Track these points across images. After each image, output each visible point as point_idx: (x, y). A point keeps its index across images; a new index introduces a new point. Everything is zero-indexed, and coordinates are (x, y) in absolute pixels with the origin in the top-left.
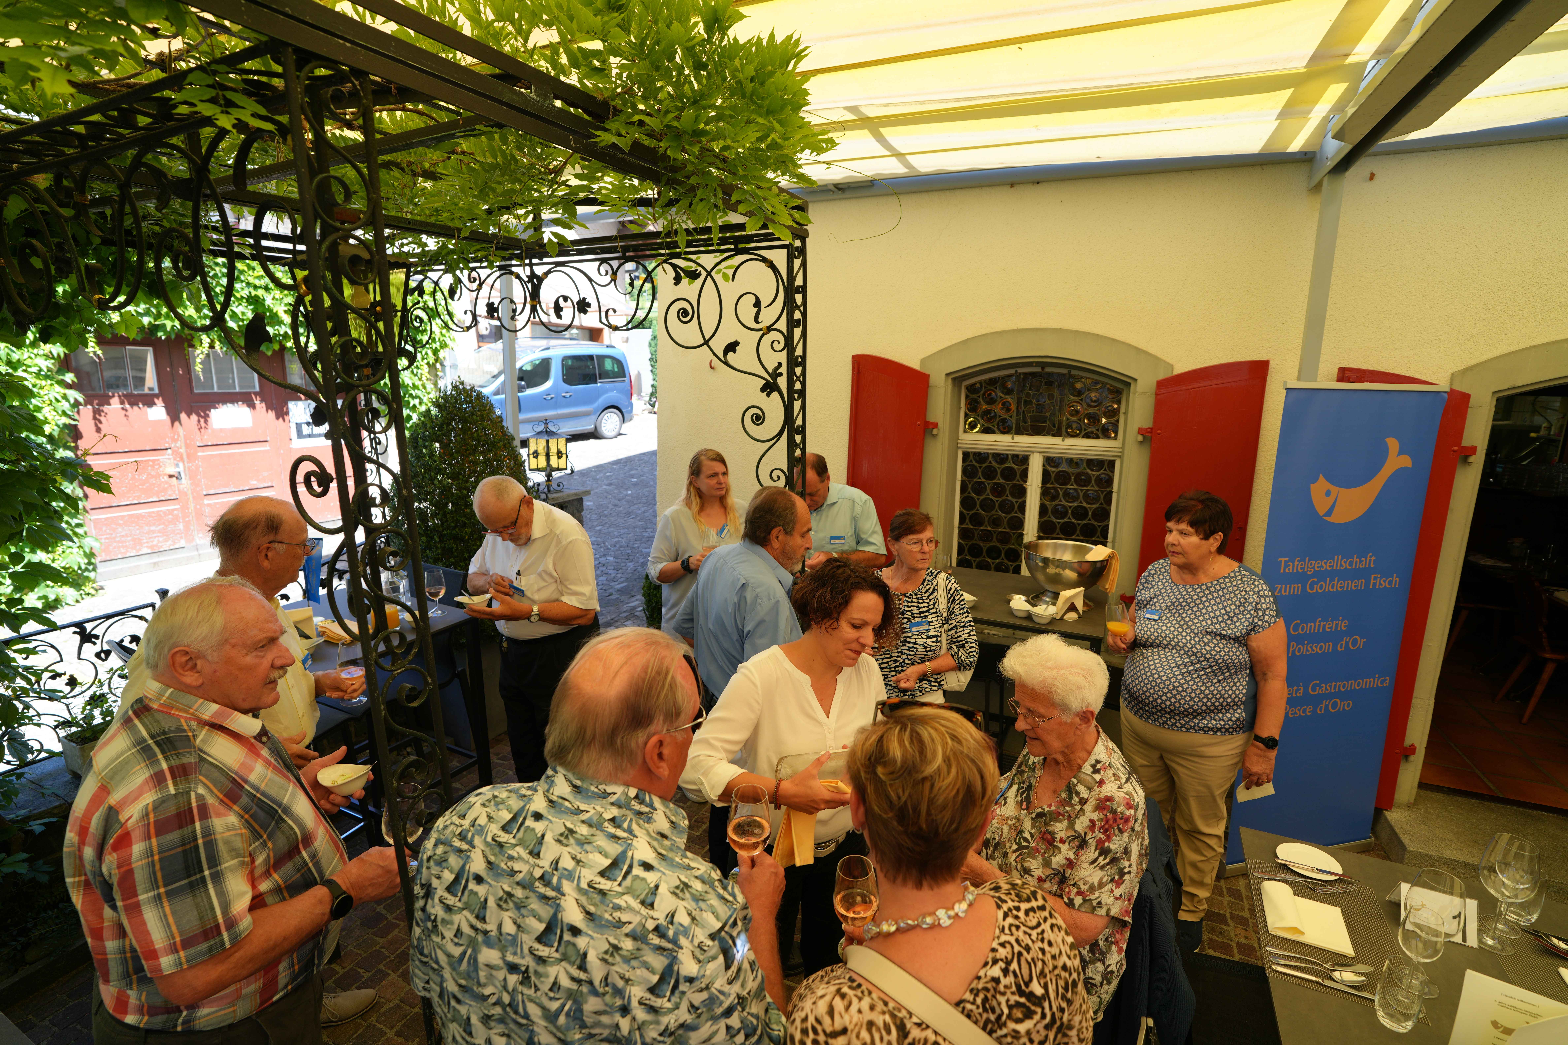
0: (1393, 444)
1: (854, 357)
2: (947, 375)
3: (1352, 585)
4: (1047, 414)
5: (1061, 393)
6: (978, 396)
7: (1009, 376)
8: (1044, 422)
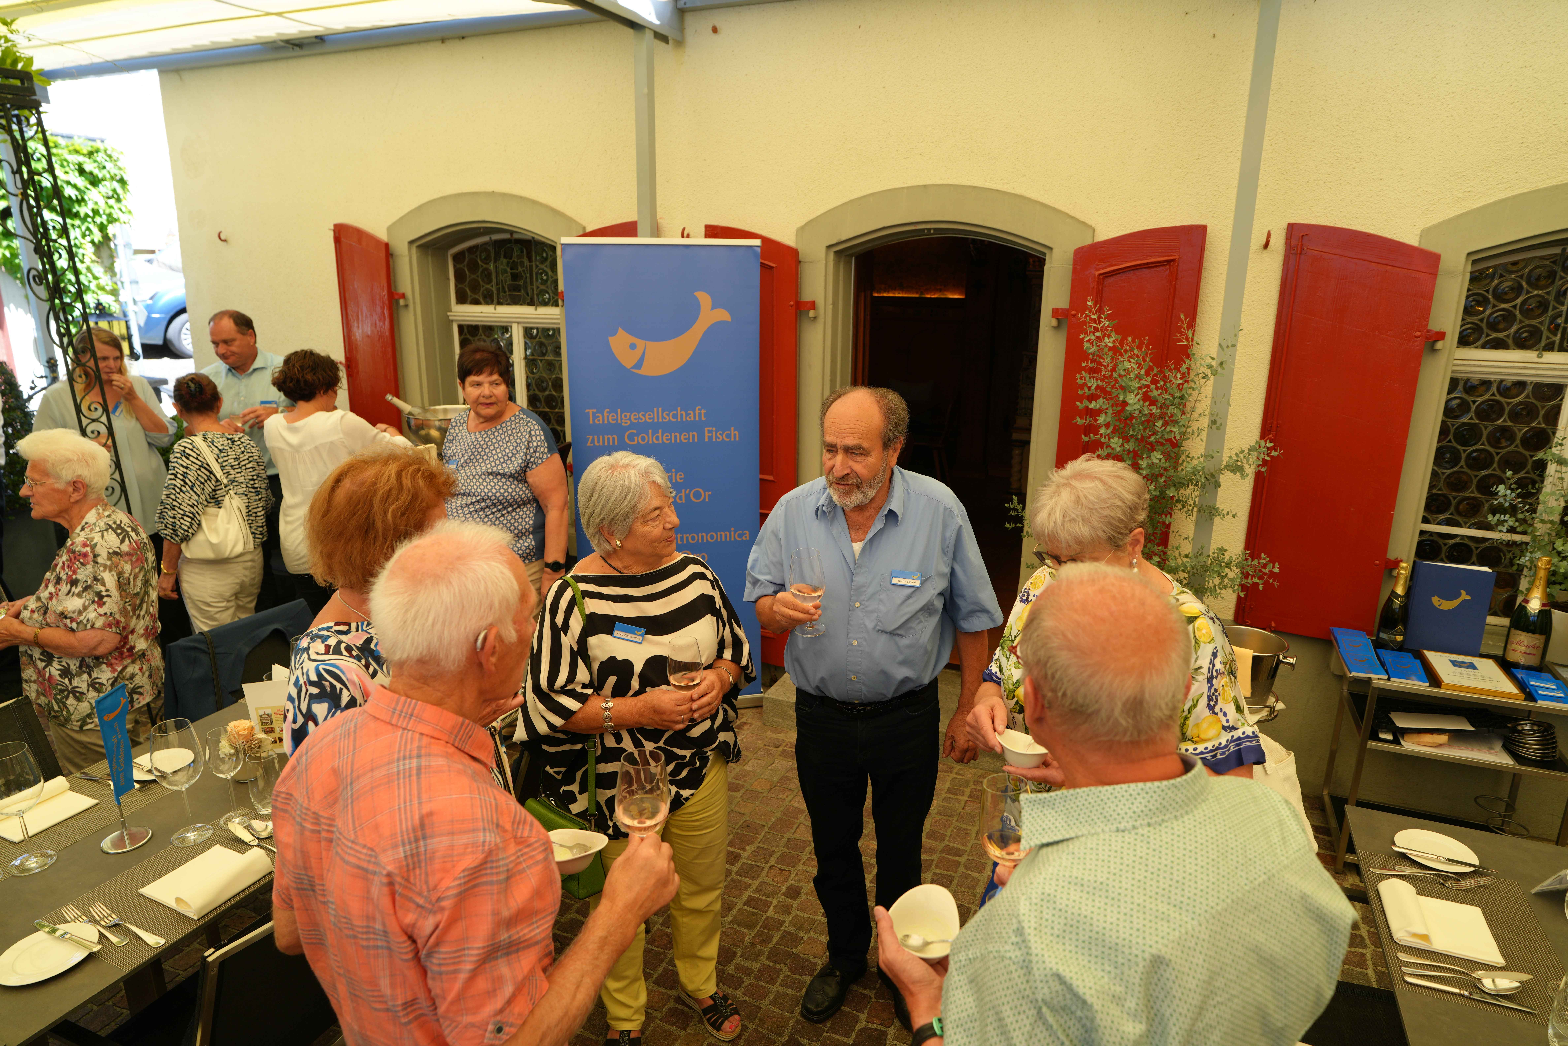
0: (704, 298)
1: (336, 226)
2: (411, 242)
3: (683, 438)
4: (521, 283)
5: (530, 260)
6: (464, 266)
7: (485, 244)
8: (519, 291)
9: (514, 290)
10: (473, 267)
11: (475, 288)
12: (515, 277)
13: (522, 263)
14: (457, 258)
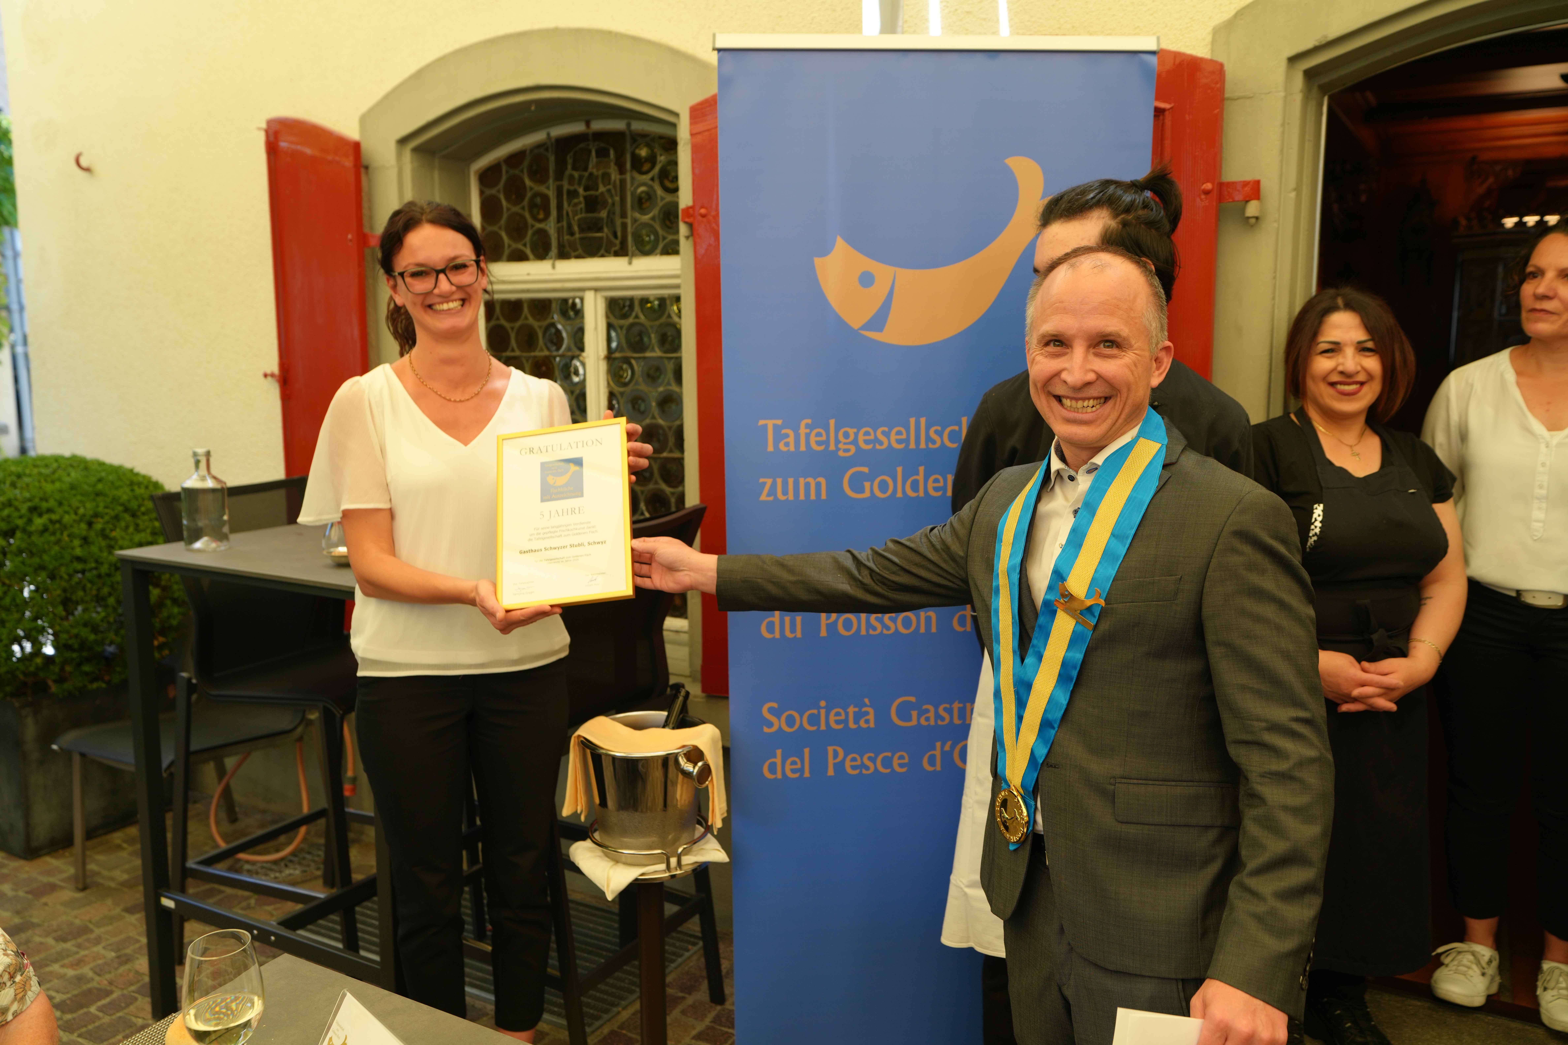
0: (1026, 170)
1: (270, 123)
2: (402, 141)
4: (604, 214)
5: (622, 170)
6: (498, 191)
7: (540, 146)
8: (600, 230)
9: (590, 229)
10: (516, 191)
11: (517, 230)
12: (592, 204)
13: (606, 177)
14: (487, 177)
